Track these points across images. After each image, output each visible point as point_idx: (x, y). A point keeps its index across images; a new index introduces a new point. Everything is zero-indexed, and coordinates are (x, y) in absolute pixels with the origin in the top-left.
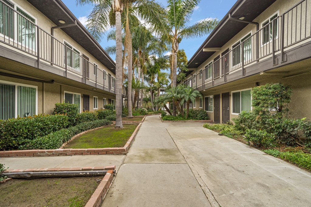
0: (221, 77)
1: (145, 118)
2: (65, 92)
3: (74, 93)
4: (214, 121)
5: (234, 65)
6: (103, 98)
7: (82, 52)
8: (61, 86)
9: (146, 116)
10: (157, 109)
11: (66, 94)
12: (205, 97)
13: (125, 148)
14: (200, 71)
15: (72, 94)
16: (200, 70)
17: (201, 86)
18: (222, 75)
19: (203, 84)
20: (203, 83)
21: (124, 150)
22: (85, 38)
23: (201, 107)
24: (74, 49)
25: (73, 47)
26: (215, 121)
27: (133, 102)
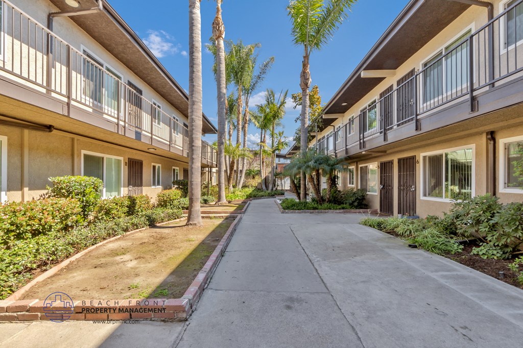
0: (395, 127)
1: (250, 203)
2: (83, 152)
3: (106, 156)
4: (379, 211)
5: (425, 101)
6: (173, 167)
7: (126, 76)
8: (73, 139)
9: (251, 200)
10: (270, 187)
11: (86, 157)
12: (360, 166)
13: (184, 301)
14: (350, 120)
15: (103, 158)
16: (349, 118)
17: (357, 143)
18: (398, 122)
19: (360, 140)
20: (362, 138)
21: (181, 309)
22: (129, 45)
23: (353, 184)
24: (108, 70)
25: (105, 64)
26: (381, 210)
27: (228, 175)
